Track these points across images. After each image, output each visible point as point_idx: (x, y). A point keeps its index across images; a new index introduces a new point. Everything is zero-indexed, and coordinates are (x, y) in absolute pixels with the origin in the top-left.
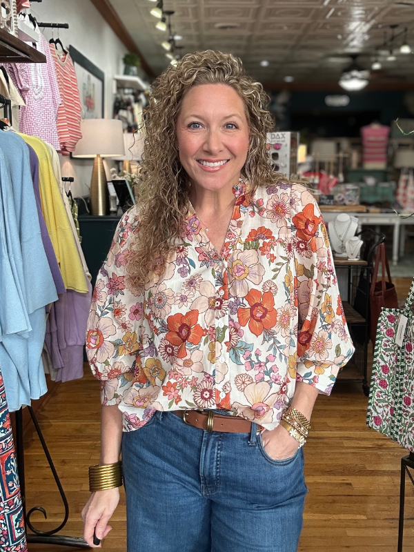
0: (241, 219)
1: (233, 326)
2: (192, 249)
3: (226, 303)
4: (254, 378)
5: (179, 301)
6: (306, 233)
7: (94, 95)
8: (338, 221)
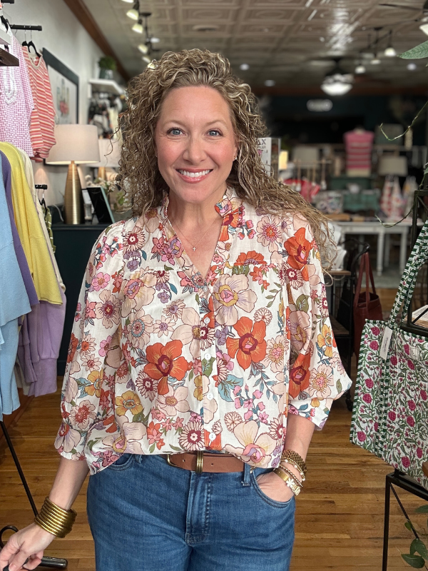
0: (229, 241)
1: (221, 357)
2: (174, 273)
3: (212, 331)
4: (243, 418)
5: (159, 330)
6: (299, 260)
7: (68, 100)
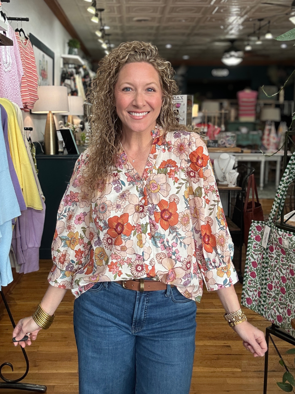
0: (156, 153)
1: (151, 222)
2: (122, 174)
3: (146, 208)
5: (116, 208)
6: (197, 165)
7: (47, 69)
8: (221, 159)
